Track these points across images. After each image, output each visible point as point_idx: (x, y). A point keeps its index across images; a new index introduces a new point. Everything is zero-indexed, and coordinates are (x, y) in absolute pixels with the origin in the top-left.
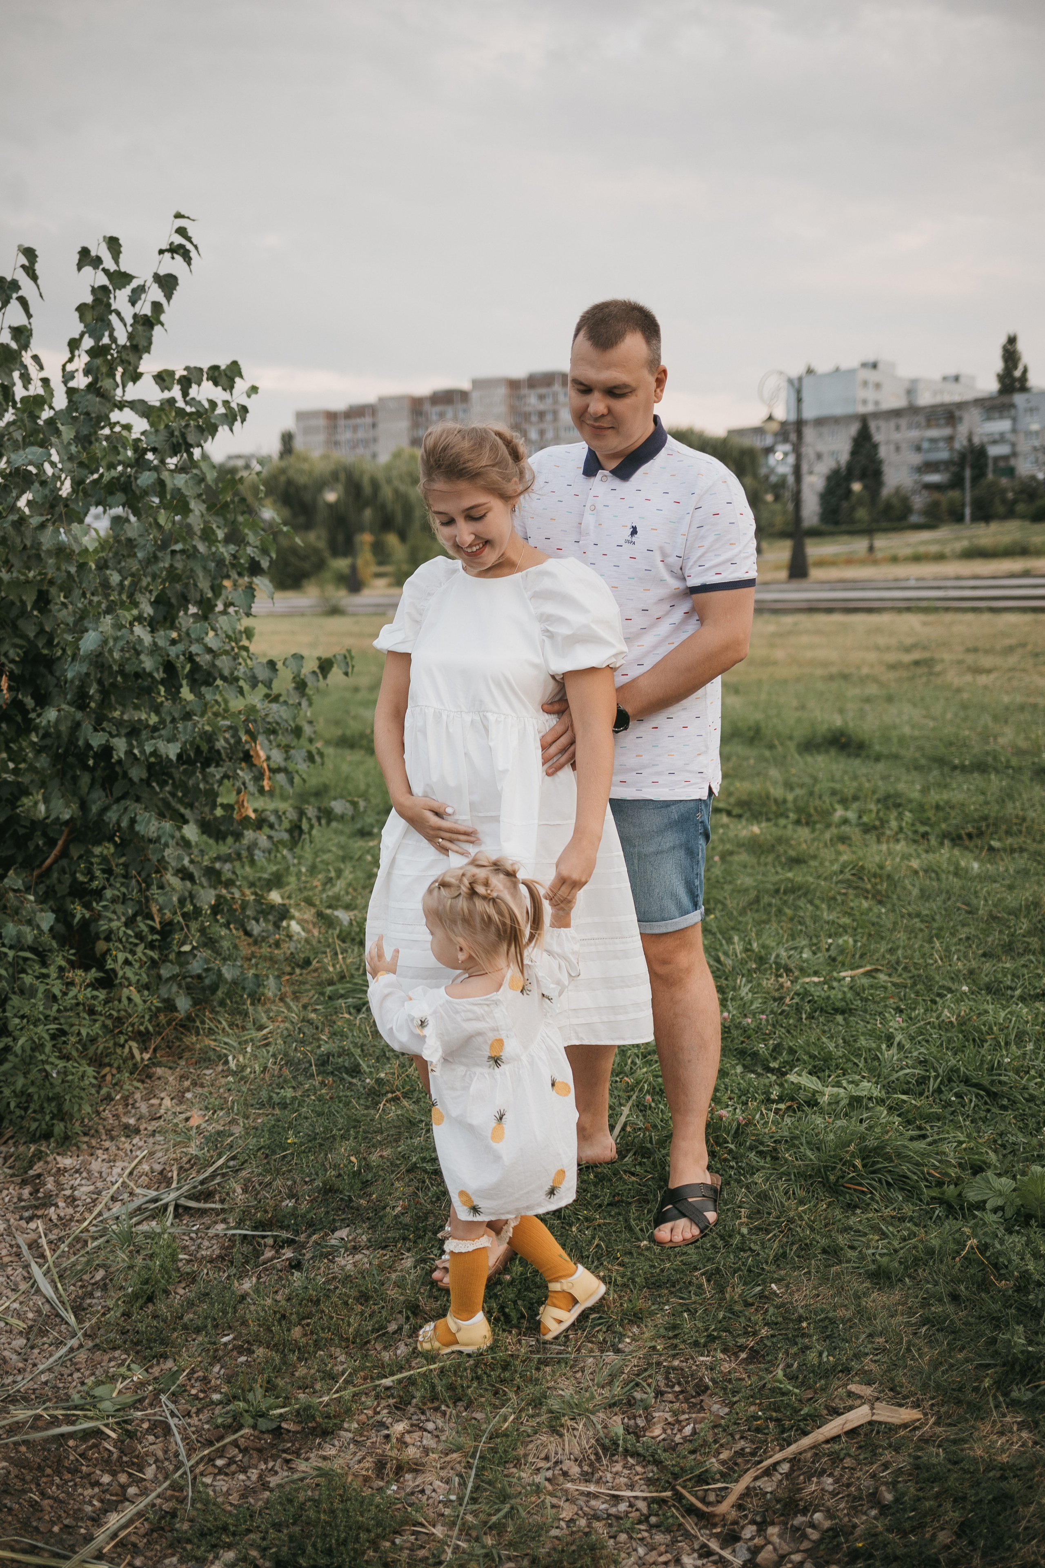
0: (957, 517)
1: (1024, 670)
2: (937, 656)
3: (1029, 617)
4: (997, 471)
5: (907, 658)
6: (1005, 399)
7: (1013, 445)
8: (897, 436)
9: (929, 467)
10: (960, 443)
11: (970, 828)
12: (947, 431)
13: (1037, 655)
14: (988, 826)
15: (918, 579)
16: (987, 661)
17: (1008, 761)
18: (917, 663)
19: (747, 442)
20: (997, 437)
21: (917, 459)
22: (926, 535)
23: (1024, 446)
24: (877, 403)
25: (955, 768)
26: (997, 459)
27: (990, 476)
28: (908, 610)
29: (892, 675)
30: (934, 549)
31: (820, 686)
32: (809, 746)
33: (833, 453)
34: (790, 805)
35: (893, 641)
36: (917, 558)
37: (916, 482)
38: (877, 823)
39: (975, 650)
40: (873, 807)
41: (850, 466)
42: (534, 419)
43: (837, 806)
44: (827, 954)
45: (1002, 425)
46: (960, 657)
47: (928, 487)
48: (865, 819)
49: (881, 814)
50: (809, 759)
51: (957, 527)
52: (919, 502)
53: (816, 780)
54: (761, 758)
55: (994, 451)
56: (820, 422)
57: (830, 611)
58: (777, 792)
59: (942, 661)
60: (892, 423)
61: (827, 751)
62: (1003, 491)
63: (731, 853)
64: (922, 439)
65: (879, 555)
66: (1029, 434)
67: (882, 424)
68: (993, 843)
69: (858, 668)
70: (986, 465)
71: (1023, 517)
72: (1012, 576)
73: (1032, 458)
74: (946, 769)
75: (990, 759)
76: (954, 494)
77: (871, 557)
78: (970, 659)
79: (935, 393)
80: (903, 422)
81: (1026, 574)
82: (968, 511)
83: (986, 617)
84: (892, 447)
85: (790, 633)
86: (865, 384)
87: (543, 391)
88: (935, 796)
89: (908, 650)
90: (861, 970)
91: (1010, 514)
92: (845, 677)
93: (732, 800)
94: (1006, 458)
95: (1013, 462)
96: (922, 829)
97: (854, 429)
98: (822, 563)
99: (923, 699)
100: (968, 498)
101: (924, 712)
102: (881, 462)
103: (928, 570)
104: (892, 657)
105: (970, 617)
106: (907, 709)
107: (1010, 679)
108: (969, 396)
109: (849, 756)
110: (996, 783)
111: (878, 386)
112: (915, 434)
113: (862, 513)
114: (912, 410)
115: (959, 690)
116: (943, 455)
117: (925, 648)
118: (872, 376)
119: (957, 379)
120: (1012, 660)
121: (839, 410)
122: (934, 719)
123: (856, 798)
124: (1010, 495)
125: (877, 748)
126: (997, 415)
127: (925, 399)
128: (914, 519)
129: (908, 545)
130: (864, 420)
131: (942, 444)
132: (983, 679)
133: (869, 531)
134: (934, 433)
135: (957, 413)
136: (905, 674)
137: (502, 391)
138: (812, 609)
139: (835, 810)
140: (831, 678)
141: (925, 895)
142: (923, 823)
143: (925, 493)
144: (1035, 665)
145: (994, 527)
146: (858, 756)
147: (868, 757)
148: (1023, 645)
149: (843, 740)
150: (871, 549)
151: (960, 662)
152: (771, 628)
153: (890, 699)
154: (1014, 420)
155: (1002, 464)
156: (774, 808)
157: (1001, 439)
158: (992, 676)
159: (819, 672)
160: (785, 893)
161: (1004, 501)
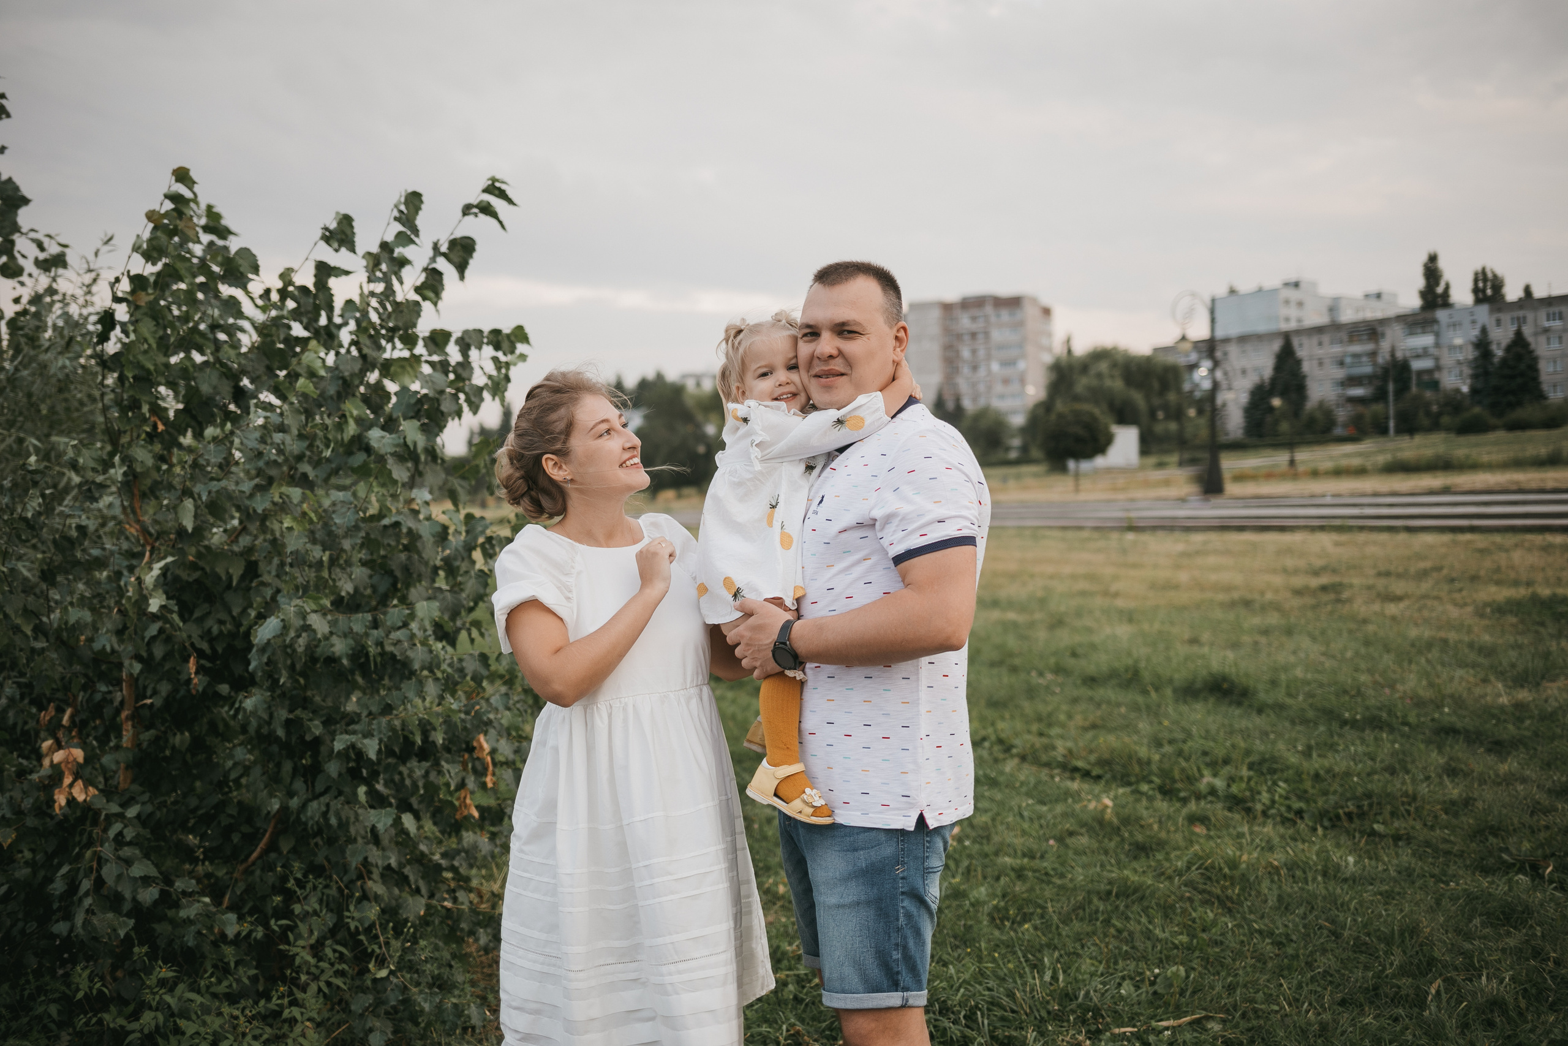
0: (1381, 430)
1: (1437, 598)
2: (1346, 581)
3: (1447, 538)
4: (1421, 384)
5: (1315, 582)
6: (1428, 315)
7: (1437, 359)
8: (1320, 352)
9: (1352, 381)
10: (1383, 358)
11: (1351, 807)
12: (1369, 347)
13: (1452, 580)
14: (1371, 805)
15: (1334, 496)
16: (1399, 587)
17: (1405, 716)
18: (1324, 588)
19: (1171, 359)
20: (1420, 351)
21: (1340, 374)
22: (1349, 448)
23: (1448, 360)
24: (1299, 321)
25: (1345, 723)
26: (1420, 373)
27: (1414, 389)
28: (1322, 528)
29: (1296, 602)
30: (1356, 462)
31: (1218, 614)
32: (1189, 692)
33: (1256, 369)
34: (1154, 767)
35: (1302, 563)
36: (1338, 473)
37: (1339, 396)
38: (1248, 794)
39: (1387, 574)
40: (1245, 772)
41: (1274, 380)
42: (966, 338)
43: (1206, 772)
44: (1151, 990)
45: (1425, 340)
46: (1371, 582)
47: (1352, 400)
48: (1234, 789)
49: (1252, 783)
50: (1184, 708)
51: (1381, 440)
52: (1342, 414)
53: (1189, 735)
54: (1135, 707)
55: (1417, 365)
56: (1243, 339)
57: (1241, 529)
58: (1143, 752)
59: (1351, 586)
60: (1315, 340)
61: (1206, 700)
62: (1427, 405)
63: (1071, 834)
64: (1345, 355)
65: (1301, 468)
66: (1452, 348)
67: (1305, 341)
68: (1376, 826)
69: (1262, 593)
70: (1409, 379)
71: (1448, 429)
72: (1431, 492)
73: (1456, 371)
74: (1335, 726)
75: (1384, 715)
76: (1378, 407)
77: (1292, 472)
78: (1381, 583)
79: (1357, 310)
80: (1326, 338)
81: (1446, 490)
82: (1392, 424)
83: (1402, 537)
84: (1315, 363)
85: (1198, 553)
86: (1287, 302)
87: (975, 312)
88: (1317, 763)
89: (1316, 573)
90: (1188, 1019)
91: (1435, 426)
92: (1247, 603)
93: (1093, 758)
94: (1429, 372)
95: (1437, 375)
96: (1297, 805)
97: (1277, 345)
98: (1240, 478)
99: (1323, 632)
100: (1392, 412)
101: (1323, 649)
102: (1304, 377)
103: (1346, 485)
104: (1298, 581)
105: (1384, 537)
106: (1306, 643)
107: (1420, 610)
108: (1391, 312)
109: (1230, 704)
110: (1388, 746)
111: (1300, 304)
112: (1337, 350)
113: (1284, 426)
114: (1335, 327)
115: (1365, 621)
116: (1367, 369)
117: (1334, 571)
118: (1293, 294)
119: (1379, 296)
120: (1426, 586)
121: (1262, 328)
122: (1334, 657)
123: (1226, 761)
124: (1435, 408)
125: (1262, 696)
126: (1419, 330)
127: (1347, 316)
128: (1338, 431)
129: (1331, 458)
130: (1287, 337)
131: (1364, 359)
132: (1392, 609)
133: (1290, 445)
134: (1357, 348)
135: (1380, 329)
136: (1309, 600)
137: (936, 314)
138: (1224, 528)
139: (1202, 776)
140: (1233, 604)
141: (1284, 905)
142: (1300, 798)
143: (1349, 407)
144: (1450, 592)
145: (1418, 439)
146: (1239, 704)
147: (1250, 706)
148: (1439, 569)
149: (1225, 686)
150: (1292, 462)
151: (1370, 588)
152: (1180, 547)
153: (1289, 632)
154: (1437, 335)
155: (1426, 377)
156: (1137, 769)
157: (1424, 353)
158: (1402, 605)
159: (1221, 597)
160: (1117, 896)
161: (1428, 413)
